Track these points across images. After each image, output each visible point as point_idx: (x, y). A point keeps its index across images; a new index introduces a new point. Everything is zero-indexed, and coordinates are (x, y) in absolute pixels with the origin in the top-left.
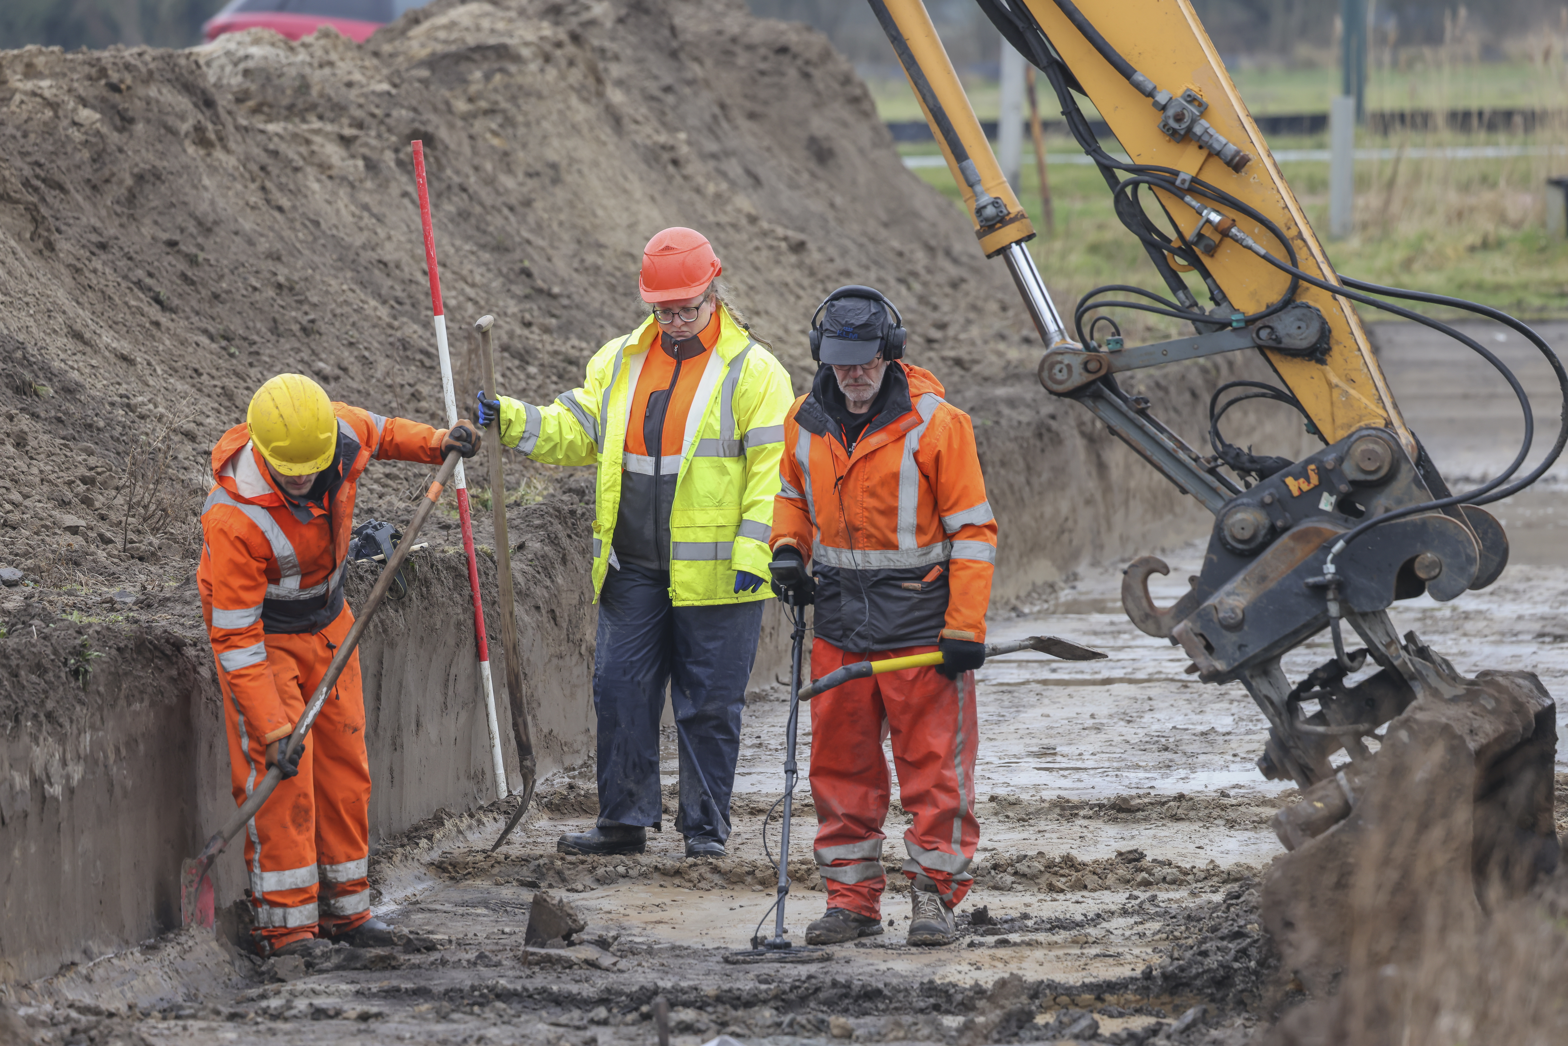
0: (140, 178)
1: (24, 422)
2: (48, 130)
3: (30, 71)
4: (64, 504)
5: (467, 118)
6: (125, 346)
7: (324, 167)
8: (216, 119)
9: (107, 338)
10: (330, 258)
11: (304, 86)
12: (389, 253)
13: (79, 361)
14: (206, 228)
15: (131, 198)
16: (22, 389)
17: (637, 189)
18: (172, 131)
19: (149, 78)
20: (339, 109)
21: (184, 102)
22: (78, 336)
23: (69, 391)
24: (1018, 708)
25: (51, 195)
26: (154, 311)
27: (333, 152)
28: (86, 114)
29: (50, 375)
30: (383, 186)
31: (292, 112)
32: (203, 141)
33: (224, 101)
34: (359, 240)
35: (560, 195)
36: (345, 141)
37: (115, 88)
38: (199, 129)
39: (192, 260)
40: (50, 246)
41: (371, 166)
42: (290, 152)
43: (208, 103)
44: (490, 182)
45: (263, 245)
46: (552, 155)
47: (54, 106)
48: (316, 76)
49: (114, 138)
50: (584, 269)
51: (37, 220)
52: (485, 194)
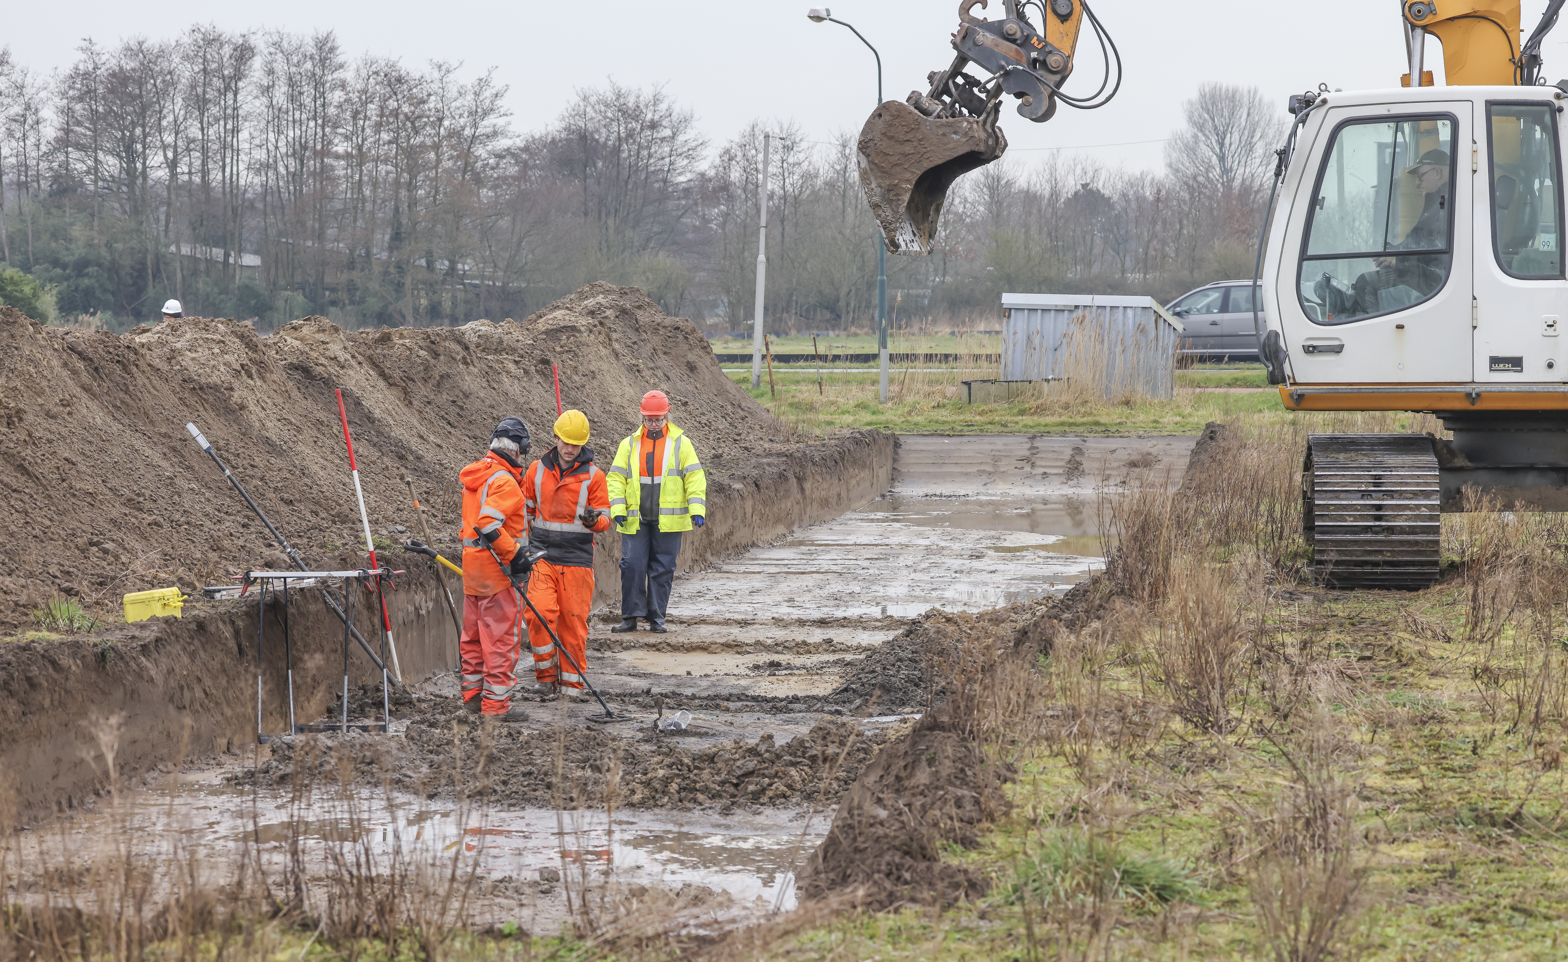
0: (442, 377)
1: (403, 470)
2: (408, 359)
3: (402, 336)
5: (561, 353)
6: (439, 441)
7: (508, 372)
8: (469, 354)
9: (432, 438)
10: (512, 407)
11: (501, 342)
13: (422, 447)
14: (467, 396)
15: (439, 385)
16: (401, 457)
17: (625, 380)
18: (454, 359)
19: (446, 339)
20: (514, 350)
21: (458, 348)
22: (421, 437)
23: (419, 458)
25: (410, 383)
26: (448, 428)
27: (512, 366)
28: (422, 353)
29: (412, 452)
30: (531, 379)
31: (496, 351)
32: (466, 363)
33: (472, 347)
34: (522, 400)
36: (516, 362)
37: (433, 343)
38: (464, 358)
39: (461, 408)
40: (411, 402)
41: (526, 372)
42: (496, 366)
43: (467, 348)
44: (569, 378)
45: (488, 403)
46: (592, 368)
47: (410, 349)
48: (505, 338)
49: (432, 361)
51: (406, 393)
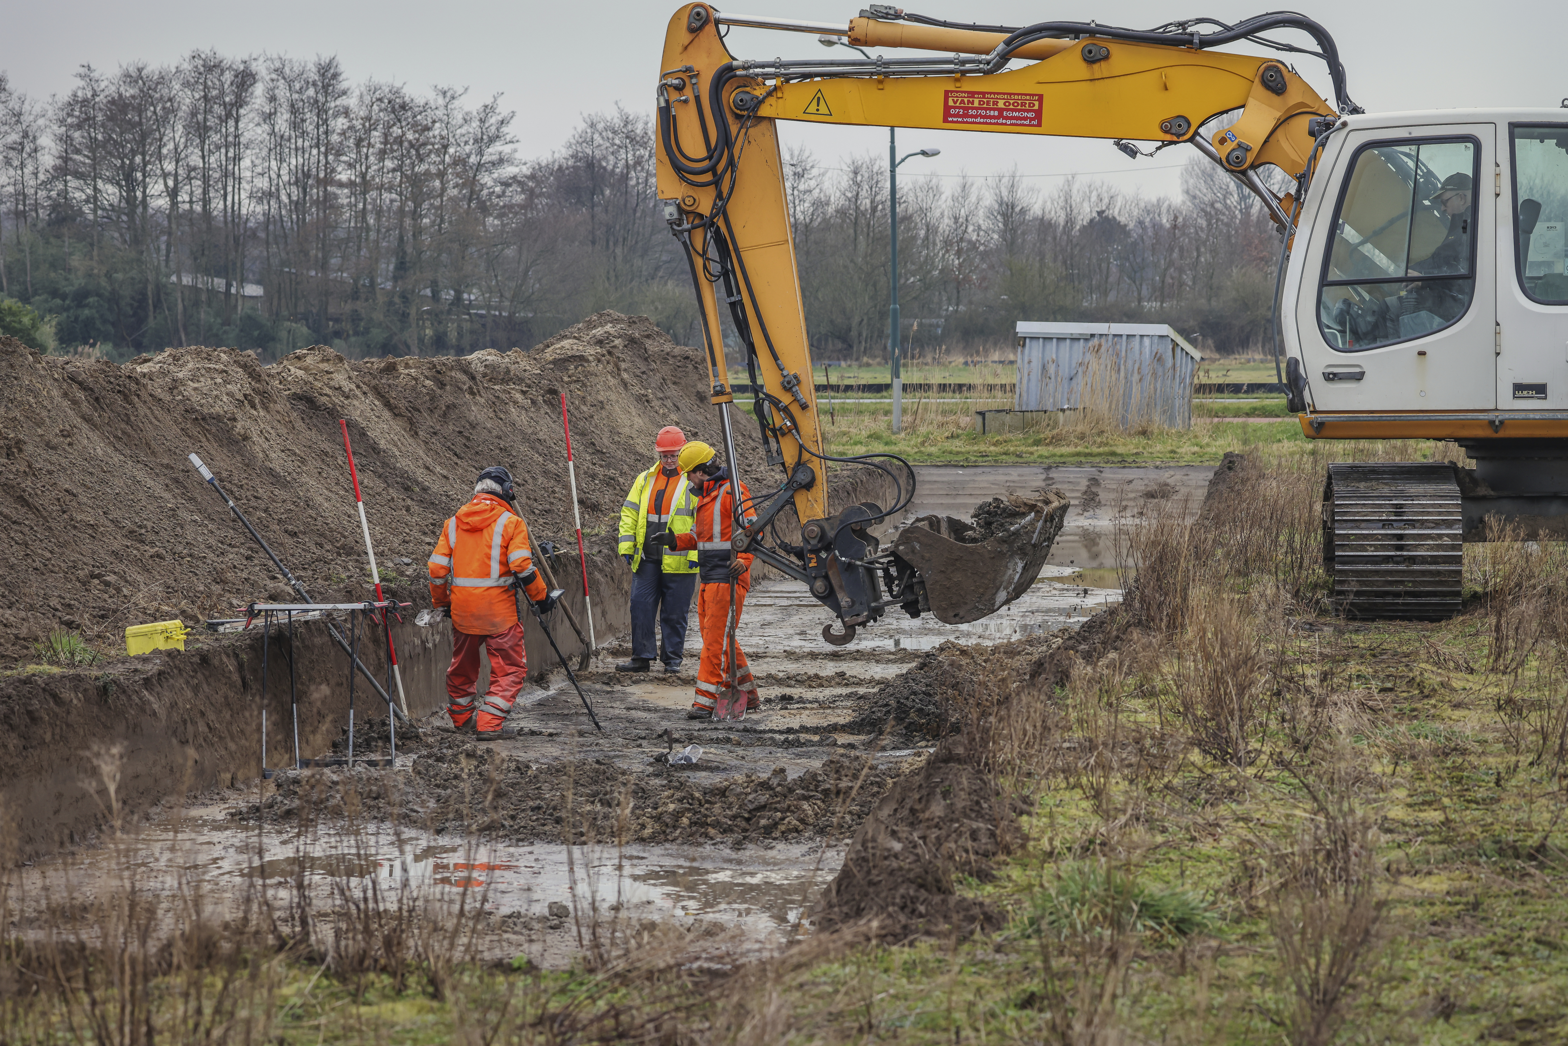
0: (448, 407)
1: (409, 502)
2: (414, 389)
3: (407, 366)
4: (425, 534)
5: (568, 383)
6: (445, 472)
7: (515, 403)
8: (476, 384)
9: (438, 469)
10: (520, 438)
11: (508, 371)
12: (541, 436)
13: (428, 478)
14: (473, 427)
15: (445, 415)
16: (407, 489)
17: (633, 411)
18: (460, 389)
19: (452, 369)
20: (521, 380)
21: (464, 378)
22: (428, 468)
23: (425, 489)
24: (790, 615)
25: (416, 414)
26: (455, 459)
27: (519, 397)
28: (428, 383)
29: (418, 483)
30: (538, 410)
31: (503, 381)
32: (472, 393)
33: (479, 377)
34: (530, 431)
35: (604, 413)
36: (524, 393)
37: (439, 372)
38: (470, 388)
39: (468, 439)
40: (416, 433)
41: (534, 402)
42: (503, 396)
43: (473, 378)
44: (577, 408)
45: (495, 433)
46: (601, 398)
47: (416, 379)
48: (513, 367)
49: (439, 391)
50: (614, 442)
51: (412, 423)
52: (576, 413)
